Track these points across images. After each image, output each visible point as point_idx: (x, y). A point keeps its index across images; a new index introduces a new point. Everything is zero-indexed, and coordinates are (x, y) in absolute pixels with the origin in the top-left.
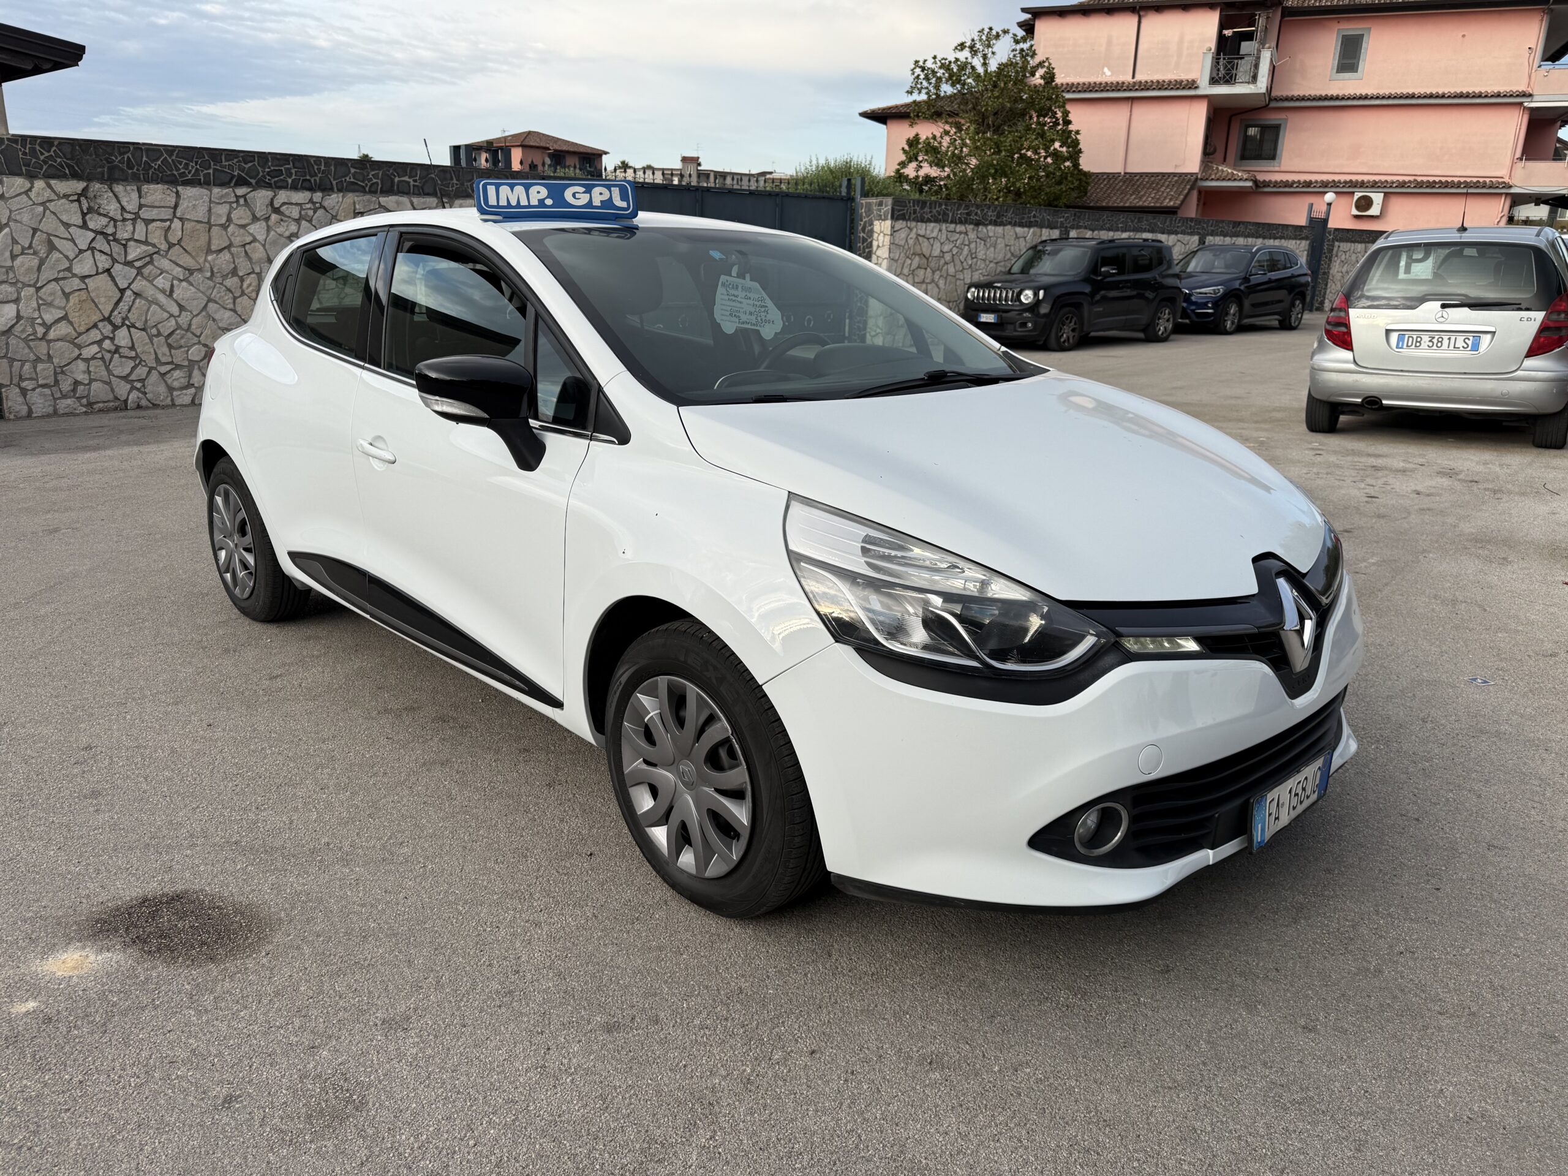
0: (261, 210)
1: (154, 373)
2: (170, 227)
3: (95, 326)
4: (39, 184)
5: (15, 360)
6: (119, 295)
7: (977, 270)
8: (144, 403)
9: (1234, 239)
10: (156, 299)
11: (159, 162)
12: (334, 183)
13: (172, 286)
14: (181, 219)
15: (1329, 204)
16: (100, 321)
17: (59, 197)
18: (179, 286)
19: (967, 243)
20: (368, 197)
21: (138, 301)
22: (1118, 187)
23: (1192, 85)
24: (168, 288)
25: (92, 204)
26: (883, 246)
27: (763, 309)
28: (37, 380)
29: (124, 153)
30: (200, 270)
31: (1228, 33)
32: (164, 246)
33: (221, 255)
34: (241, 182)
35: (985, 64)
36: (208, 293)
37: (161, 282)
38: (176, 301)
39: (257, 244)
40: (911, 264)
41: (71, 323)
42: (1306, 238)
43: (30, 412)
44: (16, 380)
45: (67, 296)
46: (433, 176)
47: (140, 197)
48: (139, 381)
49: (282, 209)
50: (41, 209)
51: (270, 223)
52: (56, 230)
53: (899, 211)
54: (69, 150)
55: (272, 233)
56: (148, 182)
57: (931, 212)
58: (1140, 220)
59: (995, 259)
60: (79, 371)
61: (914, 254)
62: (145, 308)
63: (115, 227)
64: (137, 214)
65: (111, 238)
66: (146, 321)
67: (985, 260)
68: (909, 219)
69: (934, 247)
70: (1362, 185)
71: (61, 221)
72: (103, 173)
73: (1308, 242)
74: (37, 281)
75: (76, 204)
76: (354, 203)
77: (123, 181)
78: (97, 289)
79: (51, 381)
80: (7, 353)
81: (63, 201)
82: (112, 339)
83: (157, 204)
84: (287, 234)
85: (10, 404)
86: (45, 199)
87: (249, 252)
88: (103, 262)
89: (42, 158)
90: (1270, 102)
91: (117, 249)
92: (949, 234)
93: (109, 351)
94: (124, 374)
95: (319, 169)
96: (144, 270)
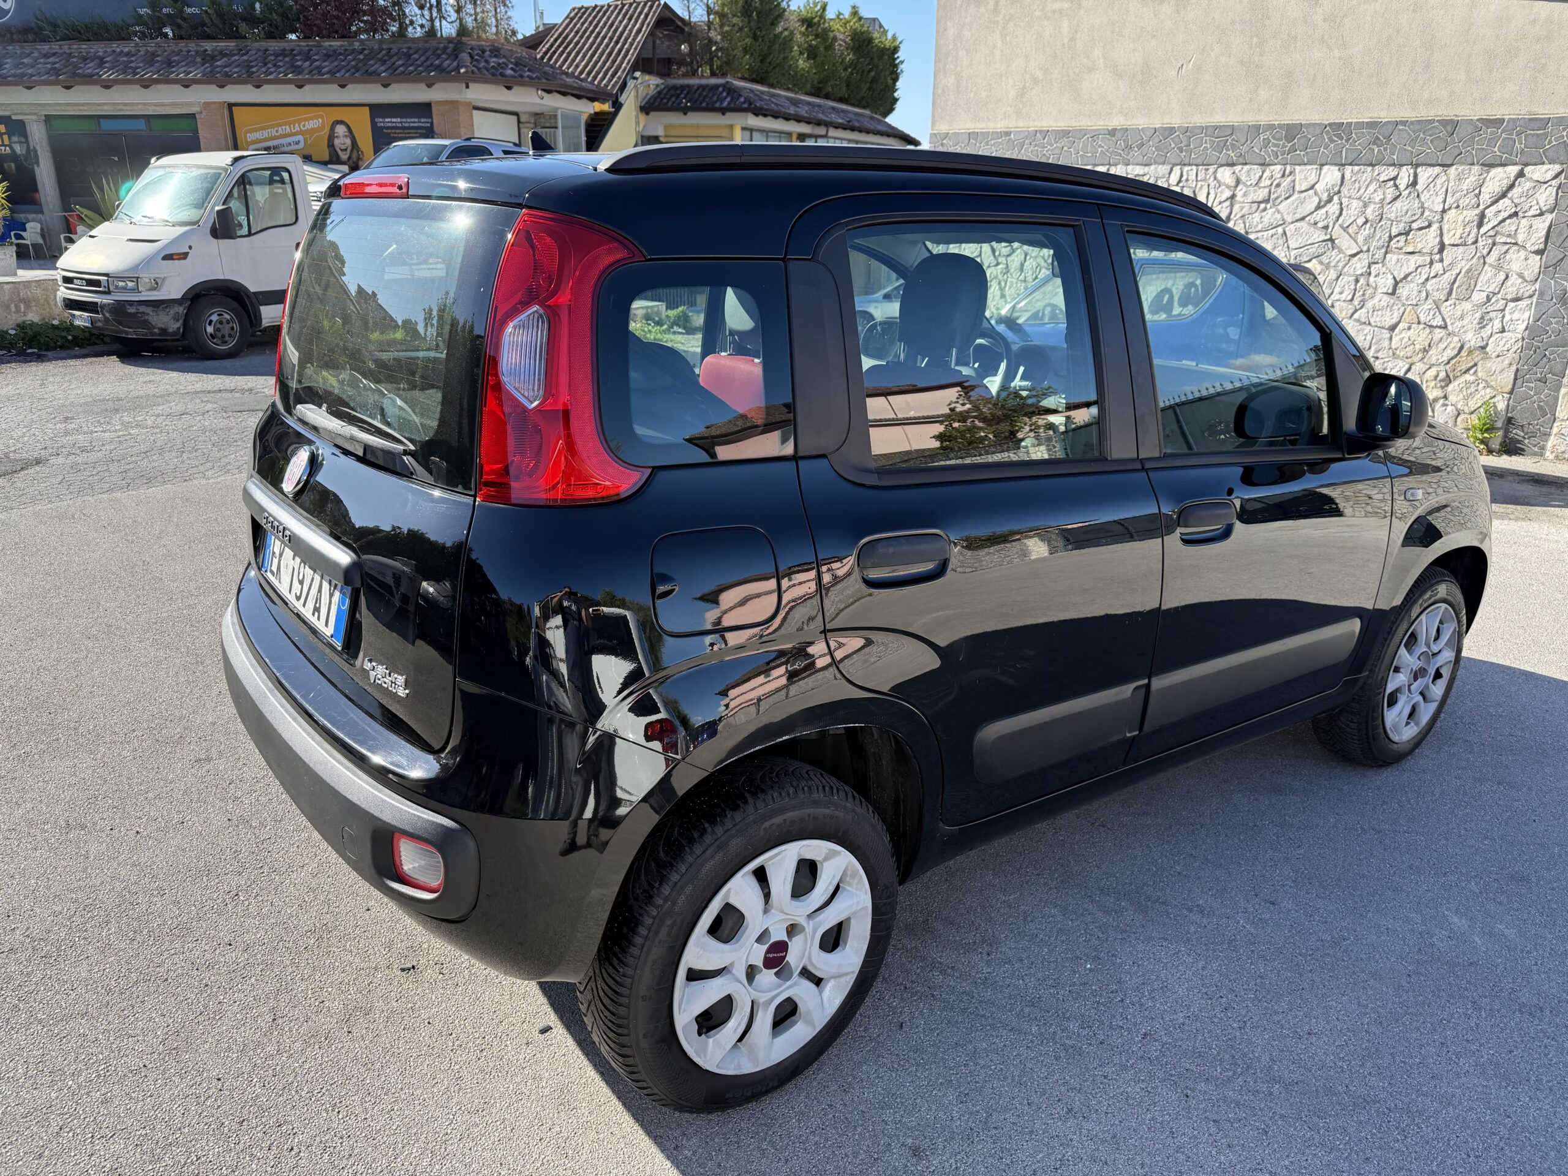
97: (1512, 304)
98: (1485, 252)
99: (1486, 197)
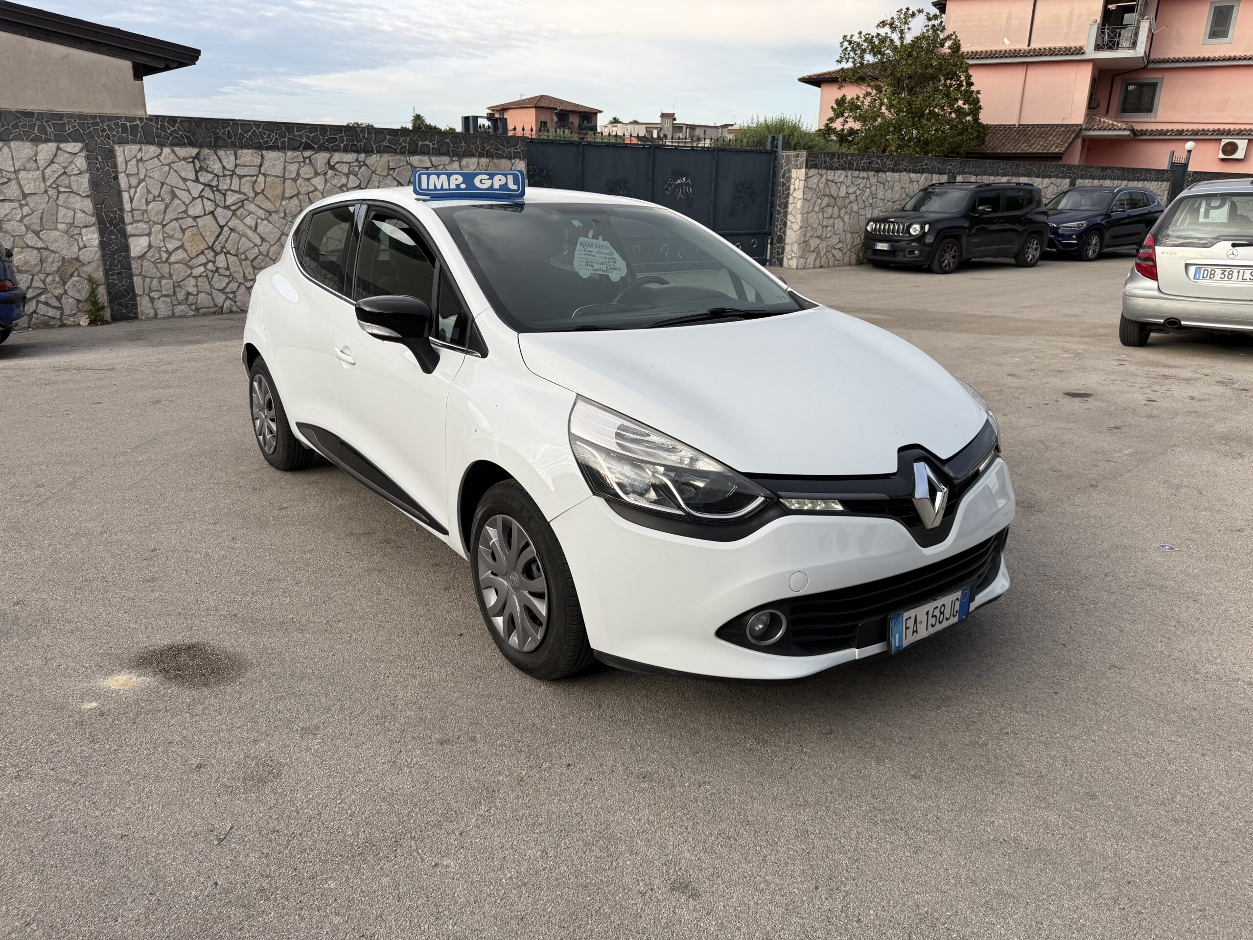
0: (321, 168)
1: (243, 287)
2: (256, 180)
3: (202, 253)
4: (167, 150)
5: (146, 277)
6: (220, 230)
7: (876, 208)
8: (234, 308)
9: (1102, 181)
10: (246, 233)
11: (250, 134)
12: (374, 146)
13: (257, 224)
14: (264, 175)
15: (1190, 152)
16: (206, 249)
17: (180, 159)
18: (261, 224)
19: (868, 186)
20: (399, 156)
21: (232, 234)
22: (1012, 137)
23: (1080, 51)
24: (253, 225)
25: (202, 165)
26: (799, 189)
27: (612, 260)
28: (161, 291)
29: (226, 127)
30: (277, 212)
31: (1112, 7)
32: (252, 195)
33: (292, 201)
34: (308, 147)
35: (902, 38)
36: (281, 229)
37: (249, 221)
38: (259, 235)
39: (317, 192)
40: (821, 203)
41: (186, 251)
42: (1167, 180)
43: (156, 314)
44: (147, 291)
45: (183, 231)
46: (448, 140)
47: (236, 159)
48: (231, 292)
49: (336, 166)
50: (167, 168)
51: (327, 177)
52: (177, 183)
53: (812, 161)
54: (187, 126)
55: (329, 184)
56: (242, 147)
57: (838, 162)
58: (1018, 167)
59: (892, 198)
60: (190, 286)
61: (824, 195)
62: (238, 239)
63: (218, 180)
64: (233, 171)
65: (215, 189)
66: (238, 249)
67: (883, 200)
68: (820, 168)
69: (841, 189)
70: (1229, 133)
71: (181, 177)
72: (210, 142)
73: (1169, 183)
74: (163, 220)
75: (191, 165)
76: (389, 161)
77: (225, 147)
78: (204, 226)
79: (171, 292)
80: (141, 272)
81: (183, 162)
82: (214, 262)
83: (247, 164)
84: (339, 185)
85: (142, 308)
86: (170, 161)
87: (312, 198)
88: (209, 206)
89: (169, 131)
90: (1148, 64)
91: (219, 197)
92: (854, 180)
93: (211, 271)
94: (221, 288)
95: (363, 137)
96: (237, 212)
97: (84, 230)
98: (55, 197)
99: (42, 163)
